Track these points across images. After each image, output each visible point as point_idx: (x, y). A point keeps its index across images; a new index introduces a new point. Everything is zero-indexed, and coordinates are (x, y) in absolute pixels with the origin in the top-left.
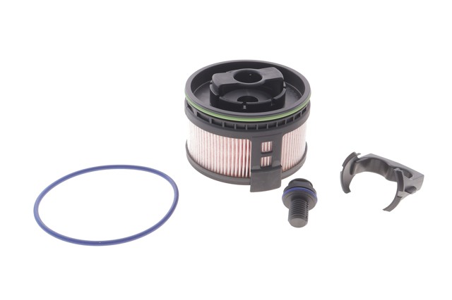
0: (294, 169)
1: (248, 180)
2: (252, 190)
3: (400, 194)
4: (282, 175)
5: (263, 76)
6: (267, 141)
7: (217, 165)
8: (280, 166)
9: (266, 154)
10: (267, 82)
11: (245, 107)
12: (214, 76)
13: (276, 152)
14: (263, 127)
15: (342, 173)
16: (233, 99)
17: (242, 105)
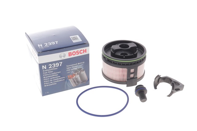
0: (141, 78)
1: (126, 83)
2: (127, 86)
3: (173, 91)
4: (138, 80)
5: (130, 46)
6: (133, 69)
7: (115, 78)
8: (137, 77)
9: (132, 73)
10: (131, 48)
11: (124, 57)
12: (112, 46)
13: (135, 72)
14: (131, 64)
15: (154, 82)
16: (119, 54)
17: (123, 56)
